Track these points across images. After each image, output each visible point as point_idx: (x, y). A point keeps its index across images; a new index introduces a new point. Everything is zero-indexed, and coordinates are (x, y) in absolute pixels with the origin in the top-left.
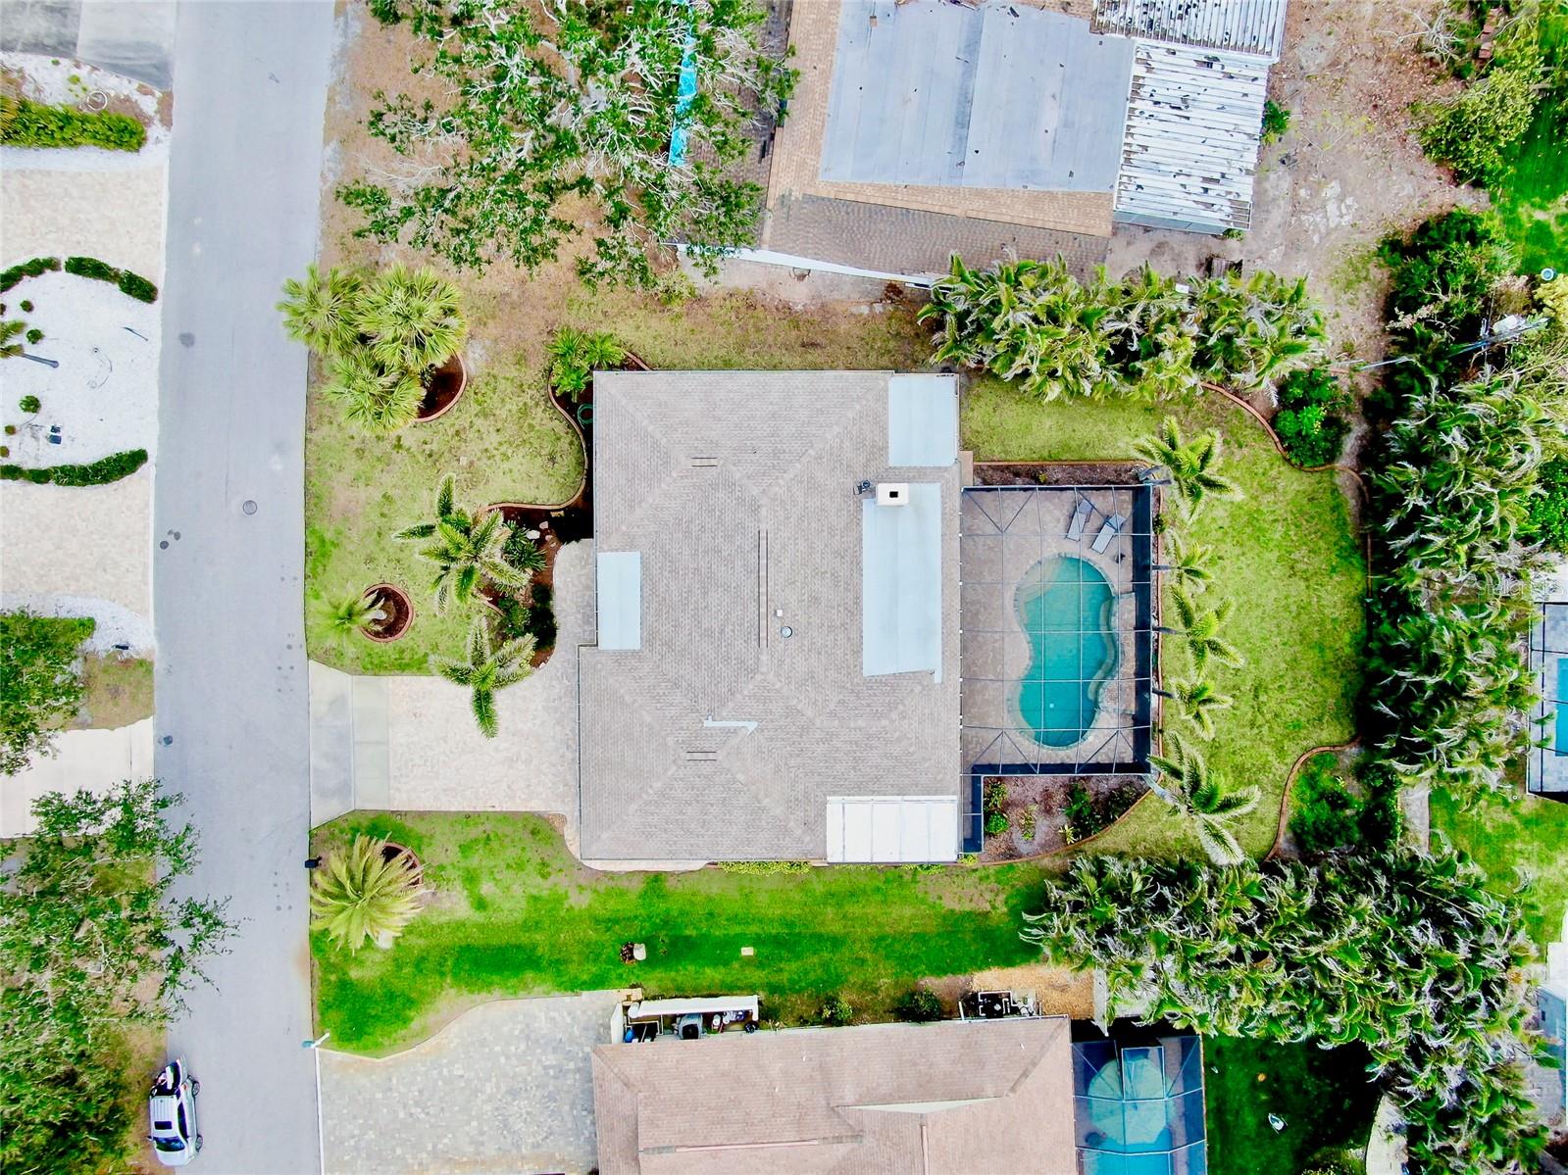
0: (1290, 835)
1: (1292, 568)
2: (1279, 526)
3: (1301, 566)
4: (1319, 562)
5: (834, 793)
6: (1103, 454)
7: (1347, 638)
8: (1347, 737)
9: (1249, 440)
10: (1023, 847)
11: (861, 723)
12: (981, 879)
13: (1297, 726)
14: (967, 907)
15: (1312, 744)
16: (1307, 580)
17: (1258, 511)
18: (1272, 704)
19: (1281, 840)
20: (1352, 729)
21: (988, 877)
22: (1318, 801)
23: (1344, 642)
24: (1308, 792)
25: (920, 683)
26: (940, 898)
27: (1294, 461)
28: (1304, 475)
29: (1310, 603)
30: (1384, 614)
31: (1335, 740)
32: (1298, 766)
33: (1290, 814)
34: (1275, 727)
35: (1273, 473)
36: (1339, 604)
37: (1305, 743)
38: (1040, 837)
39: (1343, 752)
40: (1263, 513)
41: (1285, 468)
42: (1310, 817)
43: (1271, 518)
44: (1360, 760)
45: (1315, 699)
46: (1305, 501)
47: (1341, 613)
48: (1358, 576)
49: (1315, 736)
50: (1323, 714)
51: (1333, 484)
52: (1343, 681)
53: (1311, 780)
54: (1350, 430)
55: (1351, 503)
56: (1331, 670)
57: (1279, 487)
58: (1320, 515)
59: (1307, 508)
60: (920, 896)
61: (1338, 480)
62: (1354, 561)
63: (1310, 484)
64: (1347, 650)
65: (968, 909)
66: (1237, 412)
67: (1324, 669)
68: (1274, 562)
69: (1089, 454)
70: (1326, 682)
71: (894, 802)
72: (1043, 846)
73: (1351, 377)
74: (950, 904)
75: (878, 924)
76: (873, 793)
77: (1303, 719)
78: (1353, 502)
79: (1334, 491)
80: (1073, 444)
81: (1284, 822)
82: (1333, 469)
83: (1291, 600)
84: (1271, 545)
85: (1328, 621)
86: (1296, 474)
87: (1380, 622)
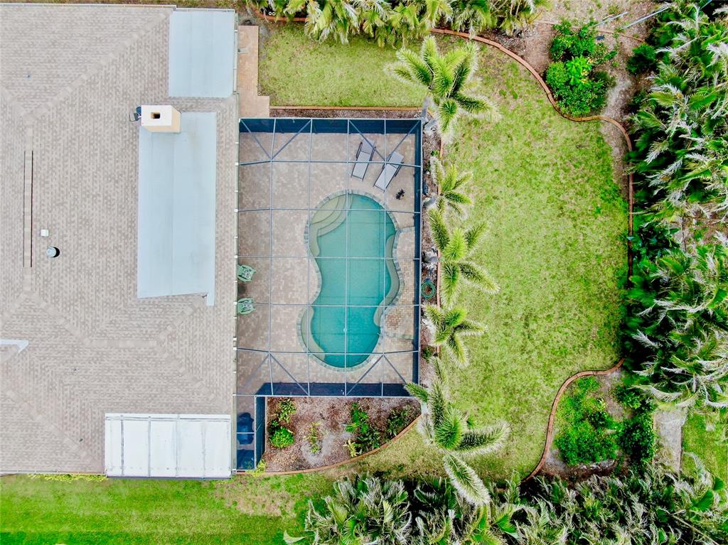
0: (556, 450)
1: (562, 208)
2: (549, 170)
3: (568, 207)
4: (585, 204)
5: (112, 410)
6: (389, 101)
7: (610, 273)
8: (609, 362)
9: (523, 91)
10: (311, 459)
11: (129, 344)
12: (273, 487)
13: (564, 352)
14: (260, 512)
15: (577, 369)
16: (574, 219)
17: (530, 155)
18: (541, 331)
19: (548, 455)
20: (614, 355)
21: (279, 485)
22: (582, 420)
23: (607, 278)
24: (573, 412)
25: (192, 306)
26: (235, 503)
27: (563, 109)
28: (572, 124)
29: (576, 240)
30: (644, 251)
31: (598, 365)
32: (564, 388)
33: (556, 432)
34: (543, 352)
35: (545, 121)
36: (603, 243)
37: (570, 368)
38: (326, 451)
39: (605, 376)
40: (534, 158)
41: (556, 118)
42: (574, 435)
43: (542, 162)
44: (621, 384)
45: (580, 328)
46: (573, 148)
47: (604, 250)
48: (621, 217)
49: (579, 361)
50: (587, 342)
51: (599, 133)
52: (606, 312)
53: (576, 401)
54: (615, 85)
55: (615, 152)
56: (595, 301)
57: (550, 135)
58: (587, 161)
59: (575, 154)
60: (217, 501)
61: (603, 130)
62: (617, 204)
63: (578, 133)
64: (611, 285)
65: (260, 514)
66: (513, 66)
67: (589, 301)
68: (545, 202)
69: (376, 101)
70: (590, 312)
71: (171, 420)
72: (329, 458)
73: (616, 37)
74: (244, 509)
75: (179, 526)
76: (149, 411)
77: (569, 346)
78: (617, 150)
79: (599, 139)
80: (362, 92)
81: (551, 439)
82: (599, 119)
83: (559, 238)
84: (542, 187)
85: (593, 258)
86: (566, 123)
87: (640, 258)
